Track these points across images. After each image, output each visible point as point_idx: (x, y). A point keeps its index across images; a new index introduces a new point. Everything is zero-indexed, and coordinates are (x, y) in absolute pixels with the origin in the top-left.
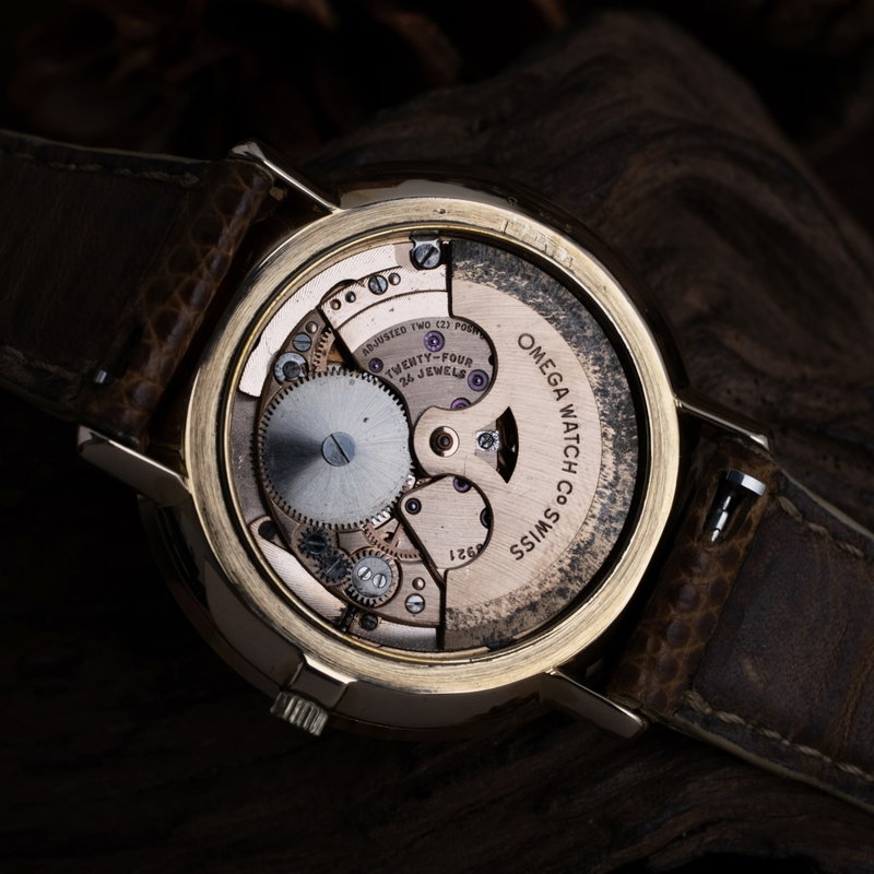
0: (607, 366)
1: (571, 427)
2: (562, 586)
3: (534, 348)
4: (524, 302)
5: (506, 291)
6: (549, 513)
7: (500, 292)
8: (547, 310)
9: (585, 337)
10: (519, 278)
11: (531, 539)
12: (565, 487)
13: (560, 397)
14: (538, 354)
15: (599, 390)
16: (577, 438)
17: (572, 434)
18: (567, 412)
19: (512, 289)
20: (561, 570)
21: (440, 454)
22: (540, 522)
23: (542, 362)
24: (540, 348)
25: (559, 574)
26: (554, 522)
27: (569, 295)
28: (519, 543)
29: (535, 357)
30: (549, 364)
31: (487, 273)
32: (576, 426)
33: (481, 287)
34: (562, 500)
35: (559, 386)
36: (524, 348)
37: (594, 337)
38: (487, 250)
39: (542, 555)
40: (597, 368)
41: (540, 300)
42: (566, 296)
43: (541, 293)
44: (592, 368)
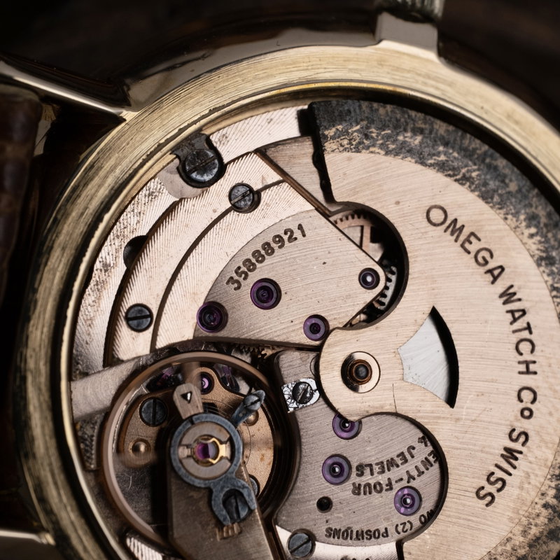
0: (546, 225)
1: (517, 315)
2: (552, 527)
3: (448, 222)
4: (423, 164)
5: (397, 154)
6: (515, 435)
7: (390, 158)
8: (454, 169)
9: (509, 192)
10: (409, 134)
11: (499, 474)
12: (527, 396)
13: (495, 279)
14: (455, 228)
15: (541, 259)
16: (529, 328)
17: (521, 324)
18: (508, 296)
19: (403, 150)
20: (546, 506)
21: (355, 389)
22: (506, 449)
23: (462, 238)
24: (455, 221)
25: (545, 512)
26: (524, 444)
27: (476, 143)
28: (484, 483)
29: (452, 234)
30: (472, 239)
31: (367, 136)
32: (524, 312)
33: (364, 156)
34: (527, 414)
35: (491, 265)
36: (435, 225)
37: (519, 191)
38: (360, 106)
39: (516, 492)
40: (533, 230)
41: (442, 158)
42: (473, 145)
43: (441, 148)
44: (527, 232)
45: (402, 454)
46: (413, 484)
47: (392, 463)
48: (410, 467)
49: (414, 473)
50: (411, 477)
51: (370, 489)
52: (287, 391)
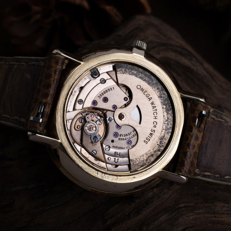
0: (161, 90)
1: (154, 107)
2: (159, 149)
3: (141, 88)
4: (137, 77)
5: (131, 75)
6: (152, 131)
8: (143, 78)
9: (154, 83)
10: (134, 71)
11: (149, 138)
12: (155, 123)
13: (150, 100)
14: (142, 90)
15: (159, 96)
16: (156, 110)
17: (155, 109)
18: (152, 103)
19: (133, 74)
20: (158, 145)
21: (121, 120)
22: (150, 133)
23: (144, 92)
24: (143, 88)
26: (154, 132)
27: (148, 73)
28: (146, 139)
29: (142, 91)
30: (146, 92)
31: (126, 71)
32: (155, 107)
33: (125, 75)
34: (155, 127)
35: (149, 97)
36: (138, 89)
37: (156, 83)
38: (125, 65)
39: (152, 141)
40: (158, 91)
41: (140, 76)
43: (140, 74)
44: (157, 91)
45: (129, 133)
46: (130, 139)
47: (127, 135)
48: (130, 136)
49: (131, 137)
50: (130, 138)
51: (122, 139)
52: (107, 119)
